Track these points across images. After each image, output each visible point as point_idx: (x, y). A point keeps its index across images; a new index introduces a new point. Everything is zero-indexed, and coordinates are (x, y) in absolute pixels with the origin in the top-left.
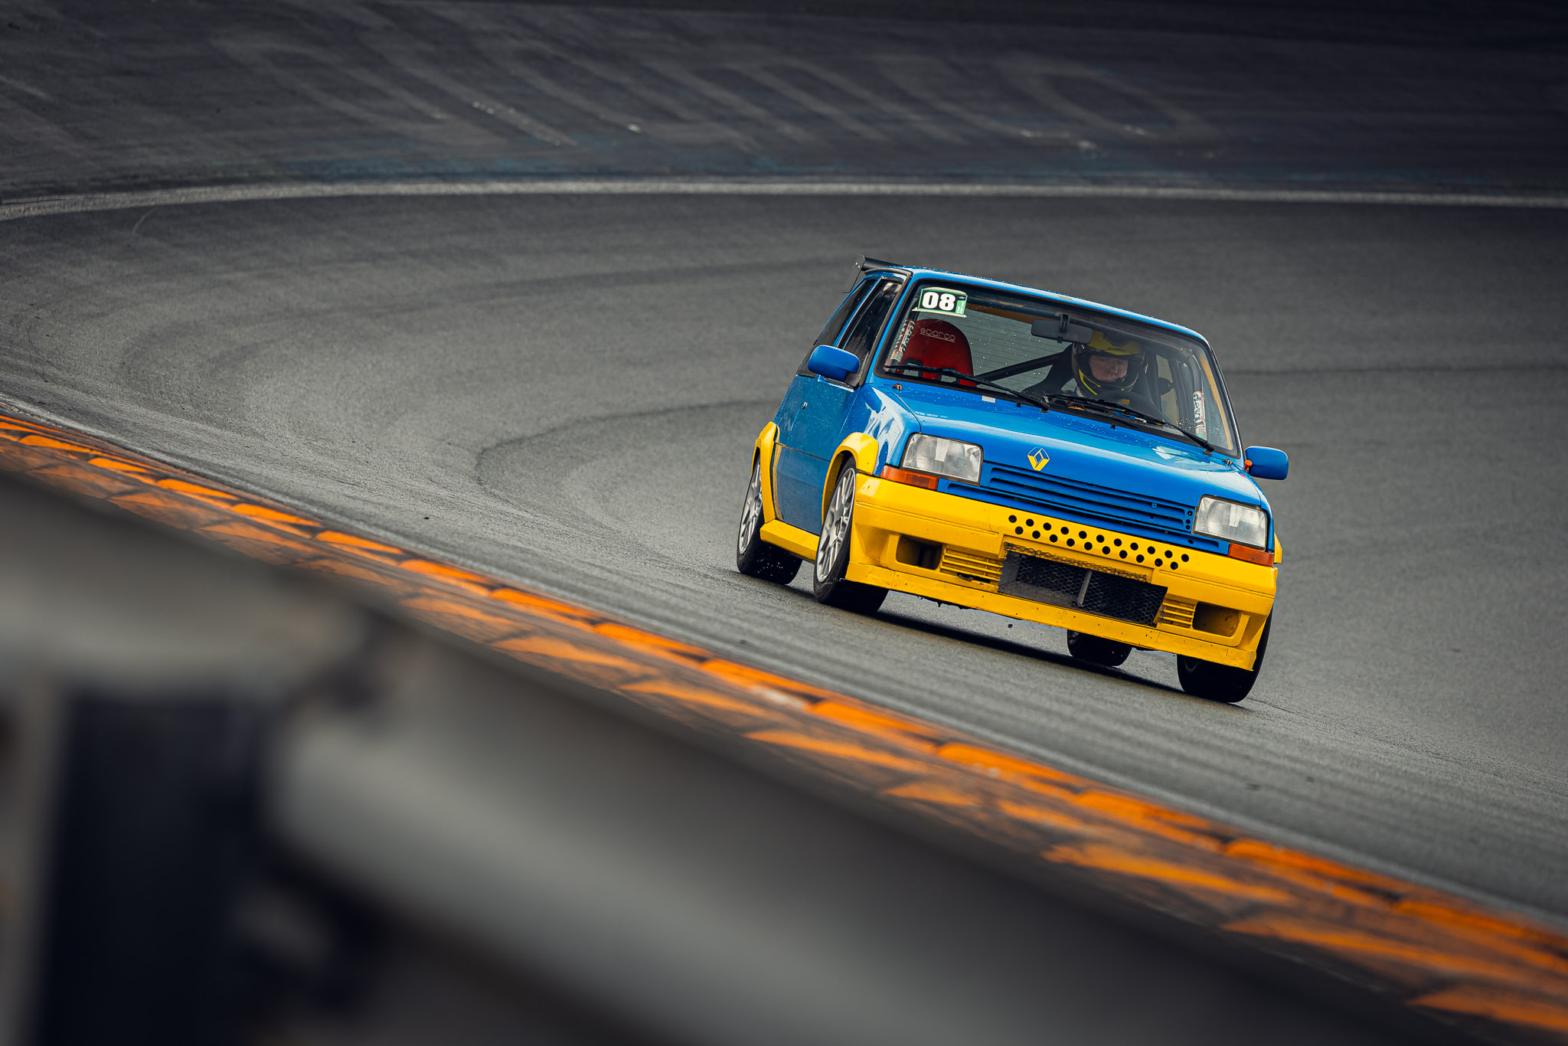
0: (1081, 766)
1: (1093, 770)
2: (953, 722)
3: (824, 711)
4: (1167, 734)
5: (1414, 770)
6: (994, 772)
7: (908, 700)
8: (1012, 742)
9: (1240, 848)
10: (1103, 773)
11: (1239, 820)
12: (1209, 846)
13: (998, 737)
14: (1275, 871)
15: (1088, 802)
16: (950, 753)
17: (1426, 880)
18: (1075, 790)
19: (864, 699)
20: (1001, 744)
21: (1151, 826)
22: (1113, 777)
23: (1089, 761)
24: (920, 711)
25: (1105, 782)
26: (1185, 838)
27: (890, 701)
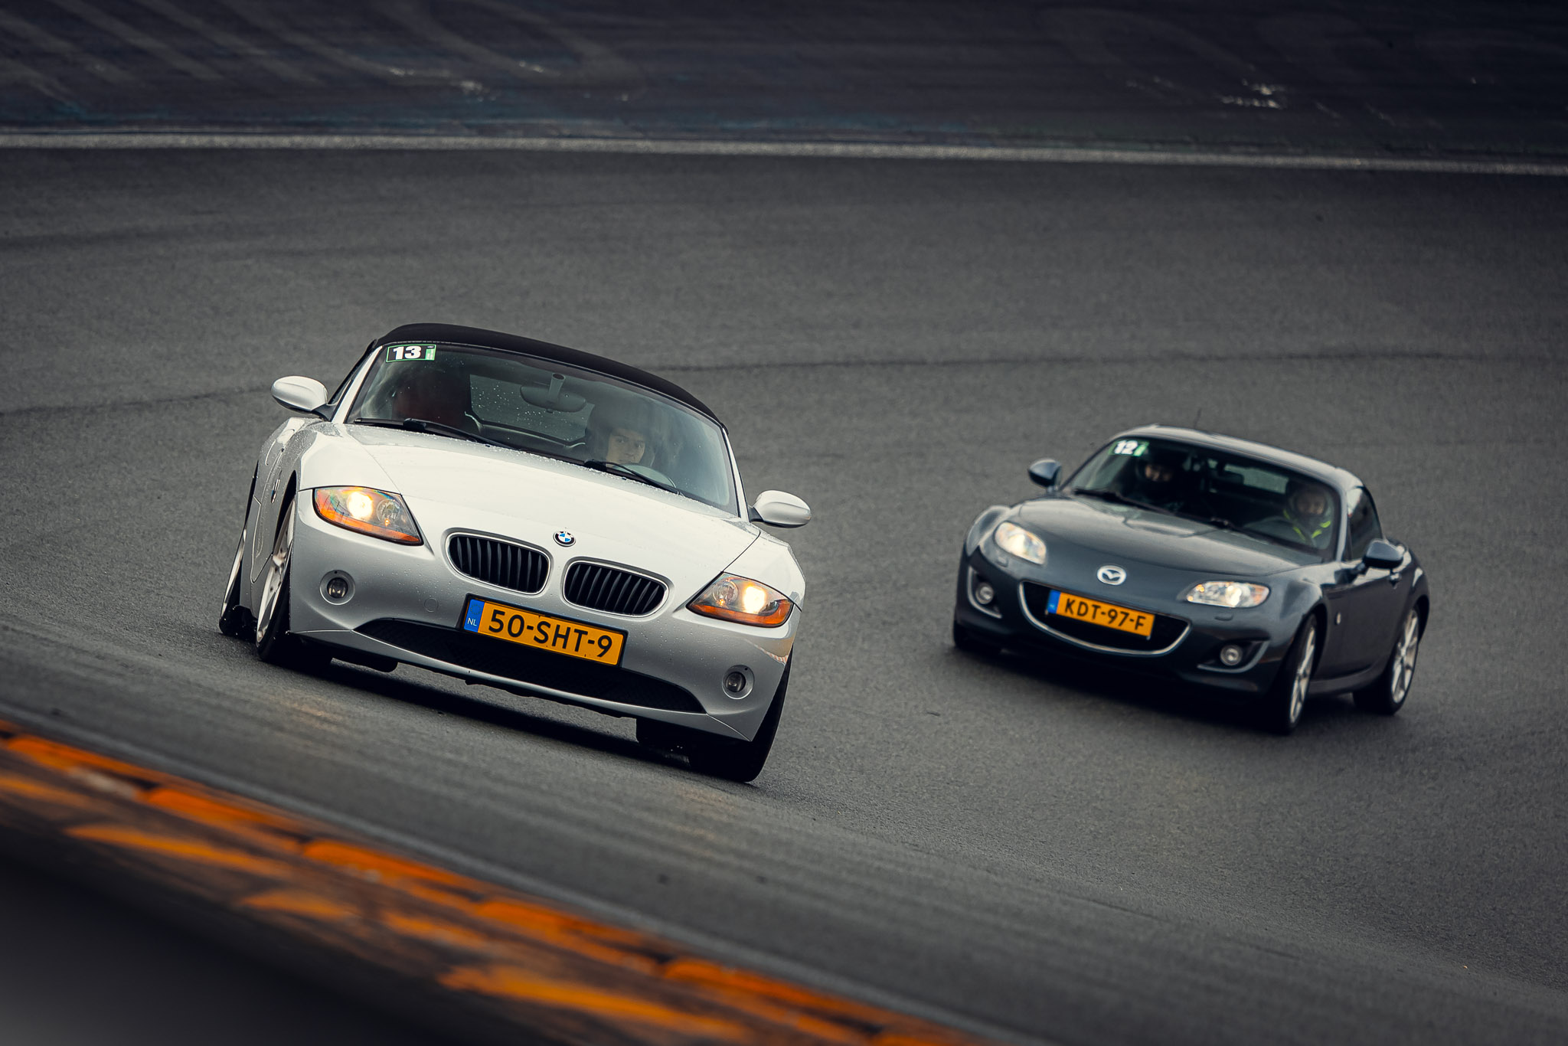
0: (480, 866)
1: (496, 871)
2: (318, 810)
3: (161, 799)
4: (582, 823)
5: (890, 867)
6: (373, 875)
7: (263, 785)
8: (392, 836)
9: (682, 969)
10: (506, 874)
11: (677, 934)
12: (641, 966)
13: (375, 830)
14: (724, 998)
15: (490, 912)
16: (318, 852)
17: (910, 1006)
18: (474, 898)
19: (207, 783)
20: (380, 840)
21: (570, 942)
22: (520, 879)
23: (489, 859)
24: (278, 798)
25: (510, 886)
26: (612, 958)
27: (240, 785)
